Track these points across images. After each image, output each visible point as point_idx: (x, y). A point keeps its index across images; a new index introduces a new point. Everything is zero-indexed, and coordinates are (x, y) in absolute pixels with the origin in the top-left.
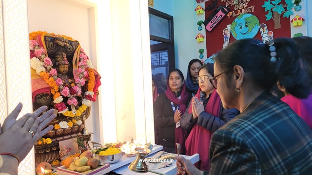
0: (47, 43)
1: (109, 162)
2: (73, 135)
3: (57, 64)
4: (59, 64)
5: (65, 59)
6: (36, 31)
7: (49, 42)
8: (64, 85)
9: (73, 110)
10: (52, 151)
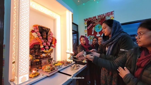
0: (39, 28)
1: (58, 68)
2: (47, 58)
3: (42, 35)
4: (43, 35)
5: (45, 34)
6: (36, 24)
7: (40, 28)
8: (44, 42)
9: (47, 50)
10: (39, 64)
